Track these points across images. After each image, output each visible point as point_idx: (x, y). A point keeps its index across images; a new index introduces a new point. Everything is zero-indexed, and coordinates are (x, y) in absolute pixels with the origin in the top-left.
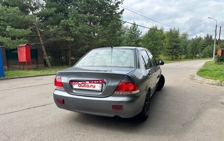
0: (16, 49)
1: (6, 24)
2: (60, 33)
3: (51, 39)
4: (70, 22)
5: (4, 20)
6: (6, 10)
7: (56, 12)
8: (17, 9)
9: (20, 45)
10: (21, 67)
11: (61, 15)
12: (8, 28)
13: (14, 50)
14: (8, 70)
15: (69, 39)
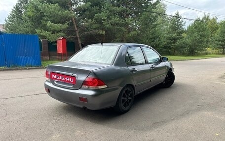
0: (56, 42)
1: (49, 19)
2: (94, 26)
3: (86, 32)
4: (103, 16)
5: (47, 16)
6: (48, 7)
7: (91, 6)
8: (57, 6)
9: (59, 38)
10: (60, 58)
11: (95, 8)
12: (49, 23)
13: (54, 42)
14: (50, 60)
15: (101, 32)
